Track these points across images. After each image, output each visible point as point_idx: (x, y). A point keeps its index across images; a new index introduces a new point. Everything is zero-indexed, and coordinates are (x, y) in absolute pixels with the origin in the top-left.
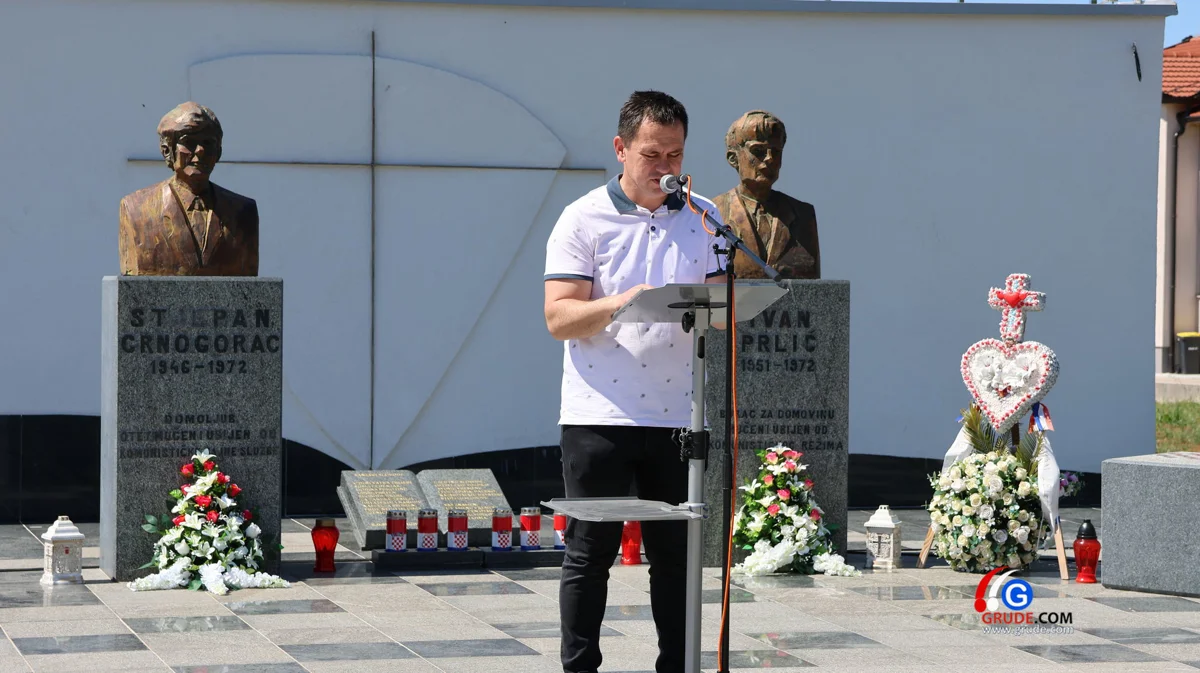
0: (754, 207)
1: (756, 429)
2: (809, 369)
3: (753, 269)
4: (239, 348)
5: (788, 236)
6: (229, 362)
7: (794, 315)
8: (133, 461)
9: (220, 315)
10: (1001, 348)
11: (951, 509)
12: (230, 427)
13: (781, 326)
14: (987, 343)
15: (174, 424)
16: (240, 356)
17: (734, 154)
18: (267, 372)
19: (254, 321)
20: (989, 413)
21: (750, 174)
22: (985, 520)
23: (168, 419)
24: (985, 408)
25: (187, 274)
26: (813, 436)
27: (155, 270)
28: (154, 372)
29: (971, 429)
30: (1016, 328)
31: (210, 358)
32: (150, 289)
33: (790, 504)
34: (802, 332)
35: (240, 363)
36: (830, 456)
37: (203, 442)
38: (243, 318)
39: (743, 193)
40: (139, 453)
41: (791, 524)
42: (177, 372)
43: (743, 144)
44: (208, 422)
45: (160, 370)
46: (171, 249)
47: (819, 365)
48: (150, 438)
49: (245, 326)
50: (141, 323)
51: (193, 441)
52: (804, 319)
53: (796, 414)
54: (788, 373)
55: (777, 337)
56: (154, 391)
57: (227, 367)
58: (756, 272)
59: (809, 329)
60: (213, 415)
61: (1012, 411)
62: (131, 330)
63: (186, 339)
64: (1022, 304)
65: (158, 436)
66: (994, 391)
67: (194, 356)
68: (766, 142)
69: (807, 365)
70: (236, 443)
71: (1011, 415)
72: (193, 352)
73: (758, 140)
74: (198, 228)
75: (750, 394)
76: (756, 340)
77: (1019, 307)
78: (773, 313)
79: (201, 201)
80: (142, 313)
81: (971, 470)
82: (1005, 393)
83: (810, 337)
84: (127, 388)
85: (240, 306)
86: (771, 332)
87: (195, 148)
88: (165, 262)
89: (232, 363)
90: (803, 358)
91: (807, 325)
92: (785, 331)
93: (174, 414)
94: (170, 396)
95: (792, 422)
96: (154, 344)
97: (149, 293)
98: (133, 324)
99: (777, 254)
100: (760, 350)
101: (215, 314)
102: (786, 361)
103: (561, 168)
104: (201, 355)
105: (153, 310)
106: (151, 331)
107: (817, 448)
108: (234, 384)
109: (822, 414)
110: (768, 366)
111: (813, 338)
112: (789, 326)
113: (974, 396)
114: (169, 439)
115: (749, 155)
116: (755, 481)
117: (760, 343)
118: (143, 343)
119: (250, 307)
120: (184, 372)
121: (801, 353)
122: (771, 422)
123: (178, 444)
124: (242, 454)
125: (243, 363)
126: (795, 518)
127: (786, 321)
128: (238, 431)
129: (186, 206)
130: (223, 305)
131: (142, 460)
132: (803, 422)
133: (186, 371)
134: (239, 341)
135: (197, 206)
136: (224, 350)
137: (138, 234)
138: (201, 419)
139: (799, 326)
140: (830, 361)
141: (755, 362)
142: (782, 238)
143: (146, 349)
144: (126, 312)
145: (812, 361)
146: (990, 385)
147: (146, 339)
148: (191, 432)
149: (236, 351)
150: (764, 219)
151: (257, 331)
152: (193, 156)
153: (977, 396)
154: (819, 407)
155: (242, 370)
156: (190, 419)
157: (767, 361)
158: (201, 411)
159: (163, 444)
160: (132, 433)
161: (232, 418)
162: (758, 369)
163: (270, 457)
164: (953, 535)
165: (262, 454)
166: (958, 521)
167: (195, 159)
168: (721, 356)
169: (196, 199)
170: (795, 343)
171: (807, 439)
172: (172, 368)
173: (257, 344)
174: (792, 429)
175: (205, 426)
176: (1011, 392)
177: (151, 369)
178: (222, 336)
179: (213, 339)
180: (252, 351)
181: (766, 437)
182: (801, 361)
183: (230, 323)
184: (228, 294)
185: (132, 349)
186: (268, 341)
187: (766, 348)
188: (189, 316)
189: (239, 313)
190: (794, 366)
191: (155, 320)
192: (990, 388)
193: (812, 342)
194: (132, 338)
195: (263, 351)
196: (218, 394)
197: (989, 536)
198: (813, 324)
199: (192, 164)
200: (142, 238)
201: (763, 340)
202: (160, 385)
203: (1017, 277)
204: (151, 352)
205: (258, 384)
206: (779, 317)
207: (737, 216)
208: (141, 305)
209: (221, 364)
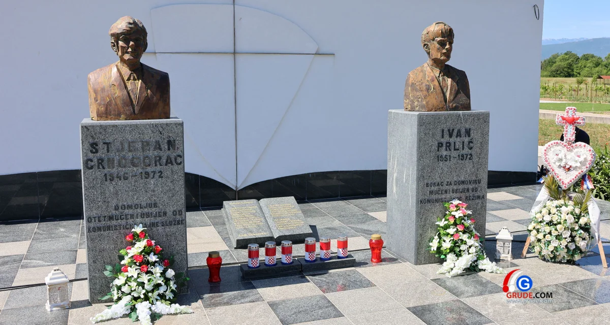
0: (438, 72)
1: (444, 192)
2: (470, 159)
3: (441, 106)
4: (158, 163)
5: (457, 88)
6: (152, 172)
7: (463, 131)
8: (96, 234)
9: (146, 144)
10: (565, 146)
11: (544, 231)
12: (154, 210)
13: (457, 137)
14: (557, 143)
15: (120, 210)
16: (159, 168)
17: (428, 45)
18: (175, 177)
19: (166, 147)
20: (560, 180)
21: (437, 55)
22: (566, 238)
23: (116, 208)
24: (558, 177)
25: (126, 119)
26: (471, 194)
27: (107, 117)
28: (106, 181)
29: (549, 187)
30: (572, 136)
31: (140, 170)
32: (101, 130)
33: (464, 232)
34: (467, 140)
35: (159, 172)
36: (478, 203)
37: (139, 220)
38: (160, 146)
39: (432, 66)
40: (99, 229)
41: (466, 244)
42: (120, 179)
43: (433, 40)
44: (141, 208)
45: (110, 179)
46: (116, 104)
47: (474, 157)
48: (106, 220)
49: (161, 149)
50: (97, 152)
51: (133, 220)
52: (468, 132)
53: (463, 182)
54: (460, 162)
55: (455, 143)
56: (107, 192)
57: (152, 175)
58: (442, 108)
59: (470, 138)
60: (144, 204)
61: (573, 179)
62: (91, 155)
63: (125, 160)
64: (575, 123)
65: (111, 218)
66: (562, 168)
67: (130, 170)
68: (446, 38)
69: (469, 156)
70: (159, 219)
71: (573, 181)
72: (129, 167)
73: (442, 37)
74: (132, 91)
75: (441, 173)
76: (444, 145)
77: (573, 124)
78: (453, 130)
79: (135, 75)
80: (97, 146)
81: (554, 210)
82: (569, 169)
83: (470, 142)
84: (90, 190)
85: (158, 138)
86: (452, 140)
87: (129, 43)
88: (112, 112)
89: (154, 172)
90: (467, 153)
91: (469, 136)
92: (459, 139)
93: (120, 204)
94: (117, 194)
95: (461, 187)
96: (105, 164)
97: (101, 133)
98: (91, 152)
99: (452, 98)
100: (446, 150)
101: (142, 144)
102: (459, 155)
103: (316, 54)
104: (135, 169)
105: (104, 143)
106: (103, 156)
107: (473, 199)
108: (156, 185)
109: (475, 182)
110: (450, 158)
111: (472, 142)
112: (461, 137)
113: (551, 170)
114: (118, 219)
115: (437, 46)
116: (444, 219)
117: (446, 146)
118: (99, 163)
119: (164, 139)
120: (125, 179)
121: (466, 151)
122: (451, 188)
123: (123, 222)
124: (162, 226)
125: (161, 172)
126: (468, 240)
127: (459, 135)
128: (159, 213)
129: (126, 78)
130: (147, 138)
131: (102, 232)
132: (466, 186)
133: (126, 178)
134: (158, 160)
135: (132, 78)
136: (149, 165)
137: (96, 95)
138: (137, 206)
139: (465, 137)
140: (480, 154)
141: (444, 157)
142: (454, 89)
143: (101, 167)
144: (87, 145)
145: (471, 155)
146: (560, 165)
147: (100, 161)
148: (131, 215)
149: (156, 165)
150: (444, 79)
151: (168, 153)
152: (128, 48)
153: (553, 170)
154: (474, 178)
155: (160, 177)
156: (130, 207)
157: (450, 156)
158: (136, 202)
159: (114, 222)
160: (95, 218)
161: (155, 205)
162: (445, 160)
163: (179, 226)
164: (545, 244)
165: (174, 224)
166: (548, 237)
167: (130, 50)
168: (427, 154)
169: (131, 73)
170: (463, 145)
171: (468, 195)
172: (117, 177)
173: (169, 161)
174: (461, 190)
175: (139, 211)
176: (572, 169)
177: (104, 179)
178: (147, 157)
179: (142, 158)
180: (166, 165)
181: (448, 196)
182: (466, 155)
183: (152, 149)
184: (150, 132)
185: (92, 168)
186: (176, 159)
187: (449, 149)
188: (126, 146)
189: (158, 143)
190: (462, 157)
191: (106, 149)
192: (560, 166)
193: (471, 144)
194: (91, 161)
195: (172, 164)
196: (146, 192)
197: (566, 246)
198: (472, 135)
199: (127, 53)
200: (99, 98)
201: (448, 144)
202: (110, 187)
203: (572, 109)
204: (104, 168)
205: (170, 184)
206: (456, 132)
207: (430, 78)
208: (96, 140)
209: (147, 174)
